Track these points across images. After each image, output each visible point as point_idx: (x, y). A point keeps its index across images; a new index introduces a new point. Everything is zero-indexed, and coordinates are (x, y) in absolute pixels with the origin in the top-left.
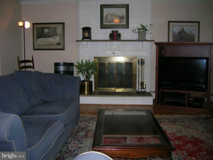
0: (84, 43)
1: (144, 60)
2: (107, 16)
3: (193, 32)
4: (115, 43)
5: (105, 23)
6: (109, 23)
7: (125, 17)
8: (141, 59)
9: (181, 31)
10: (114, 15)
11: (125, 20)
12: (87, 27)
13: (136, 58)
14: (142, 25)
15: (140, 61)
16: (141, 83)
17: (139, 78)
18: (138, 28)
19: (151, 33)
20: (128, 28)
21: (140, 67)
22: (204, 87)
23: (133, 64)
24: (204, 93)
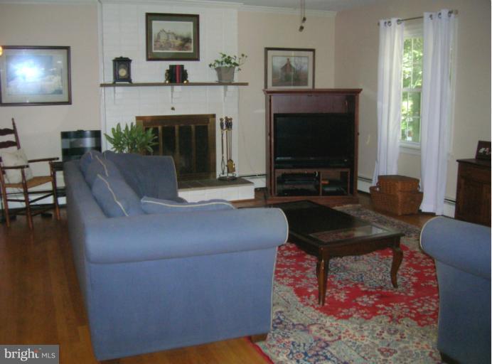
0: (119, 89)
1: (231, 119)
2: (159, 36)
3: (305, 68)
4: (178, 88)
5: (155, 49)
6: (163, 50)
7: (192, 38)
8: (226, 118)
9: (286, 65)
10: (173, 33)
11: (192, 46)
12: (121, 58)
13: (214, 116)
14: (224, 55)
15: (224, 121)
16: (228, 161)
17: (223, 153)
18: (217, 61)
19: (239, 69)
20: (197, 59)
21: (225, 132)
22: (346, 160)
23: (209, 128)
24: (348, 170)
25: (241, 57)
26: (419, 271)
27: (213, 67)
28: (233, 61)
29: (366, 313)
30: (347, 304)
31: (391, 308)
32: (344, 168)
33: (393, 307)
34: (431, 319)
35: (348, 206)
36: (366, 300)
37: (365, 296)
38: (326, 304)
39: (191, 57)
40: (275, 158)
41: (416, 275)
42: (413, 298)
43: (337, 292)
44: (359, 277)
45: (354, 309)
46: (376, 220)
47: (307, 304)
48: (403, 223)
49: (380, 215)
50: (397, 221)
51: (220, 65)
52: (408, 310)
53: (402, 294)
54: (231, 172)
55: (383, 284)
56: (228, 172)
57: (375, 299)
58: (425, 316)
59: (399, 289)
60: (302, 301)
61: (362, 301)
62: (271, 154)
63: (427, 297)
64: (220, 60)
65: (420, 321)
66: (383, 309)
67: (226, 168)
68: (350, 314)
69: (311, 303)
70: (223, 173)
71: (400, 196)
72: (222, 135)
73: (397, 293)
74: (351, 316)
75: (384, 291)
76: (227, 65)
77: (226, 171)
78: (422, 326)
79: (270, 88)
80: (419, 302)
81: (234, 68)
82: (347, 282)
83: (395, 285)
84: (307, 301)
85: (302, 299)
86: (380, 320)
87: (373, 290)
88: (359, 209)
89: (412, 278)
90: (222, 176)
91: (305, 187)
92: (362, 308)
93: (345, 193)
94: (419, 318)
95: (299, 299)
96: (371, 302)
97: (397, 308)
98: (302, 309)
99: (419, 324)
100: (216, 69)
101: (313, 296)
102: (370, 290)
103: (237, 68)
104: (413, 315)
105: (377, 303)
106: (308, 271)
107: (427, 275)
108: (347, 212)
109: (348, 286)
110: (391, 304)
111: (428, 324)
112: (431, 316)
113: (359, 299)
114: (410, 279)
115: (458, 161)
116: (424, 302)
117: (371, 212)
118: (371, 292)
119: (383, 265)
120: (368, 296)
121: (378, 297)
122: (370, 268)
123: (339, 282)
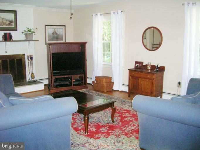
1: (32, 56)
7: (14, 21)
9: (54, 32)
10: (5, 19)
11: (14, 24)
13: (24, 55)
14: (28, 28)
15: (29, 57)
16: (31, 74)
17: (29, 70)
18: (25, 31)
19: (35, 34)
20: (16, 30)
21: (30, 61)
22: (82, 71)
23: (22, 60)
24: (83, 75)
25: (36, 29)
26: (120, 115)
27: (23, 33)
28: (32, 31)
29: (106, 135)
30: (97, 132)
31: (114, 132)
32: (81, 74)
33: (115, 131)
34: (131, 134)
35: (84, 90)
36: (104, 130)
37: (103, 128)
38: (88, 134)
39: (13, 29)
40: (53, 72)
41: (119, 116)
42: (121, 126)
43: (91, 128)
44: (98, 120)
45: (101, 134)
46: (97, 95)
47: (81, 135)
48: (107, 95)
49: (98, 93)
50: (105, 95)
51: (26, 33)
52: (121, 132)
53: (117, 125)
54: (33, 79)
55: (108, 122)
56: (32, 78)
57: (107, 129)
58: (128, 133)
59: (115, 123)
60: (78, 133)
61: (102, 130)
62: (51, 70)
63: (127, 125)
64: (26, 30)
65: (127, 136)
66: (111, 132)
67: (31, 77)
68: (99, 136)
69: (82, 134)
70: (30, 79)
71: (105, 84)
72: (29, 63)
73: (115, 125)
74: (100, 137)
75: (110, 124)
76: (29, 32)
77: (31, 78)
78: (129, 137)
79: (48, 42)
80: (124, 128)
81: (33, 34)
82: (93, 123)
83: (113, 122)
84: (80, 133)
85: (78, 132)
86: (112, 137)
87: (105, 125)
88: (89, 91)
89: (118, 118)
90: (29, 80)
91: (66, 83)
92: (103, 133)
93: (82, 84)
94: (126, 134)
95: (76, 133)
96: (106, 130)
97: (117, 131)
98: (79, 137)
99: (127, 137)
100: (25, 34)
101: (82, 130)
102: (104, 125)
103: (34, 33)
104: (124, 134)
105: (108, 130)
106: (76, 120)
107: (123, 116)
108: (85, 92)
109: (94, 124)
110: (114, 130)
111: (131, 136)
112: (131, 133)
113: (101, 129)
114: (118, 119)
115: (128, 69)
116: (126, 127)
117: (94, 91)
118: (105, 126)
119: (106, 114)
120: (104, 128)
121: (108, 128)
122: (101, 116)
123: (90, 123)
